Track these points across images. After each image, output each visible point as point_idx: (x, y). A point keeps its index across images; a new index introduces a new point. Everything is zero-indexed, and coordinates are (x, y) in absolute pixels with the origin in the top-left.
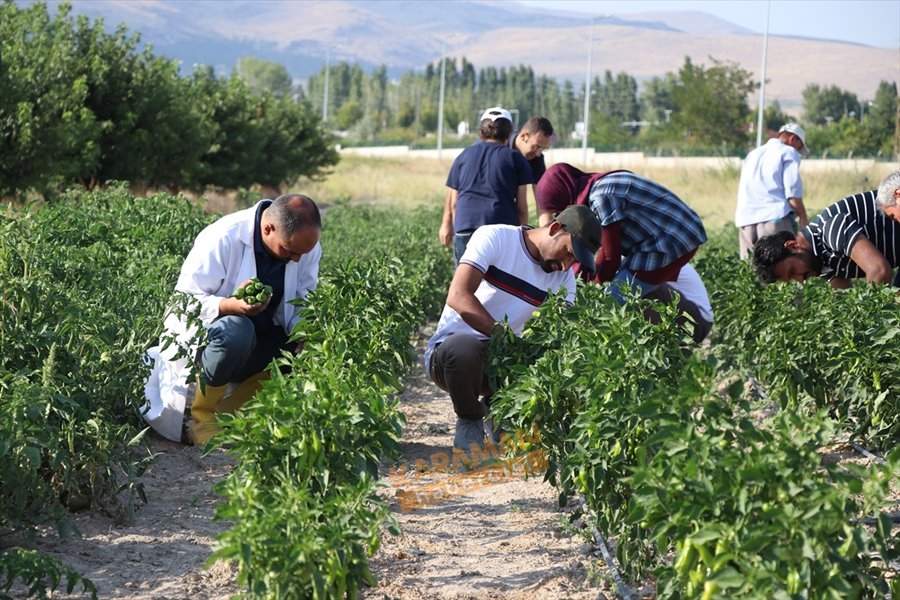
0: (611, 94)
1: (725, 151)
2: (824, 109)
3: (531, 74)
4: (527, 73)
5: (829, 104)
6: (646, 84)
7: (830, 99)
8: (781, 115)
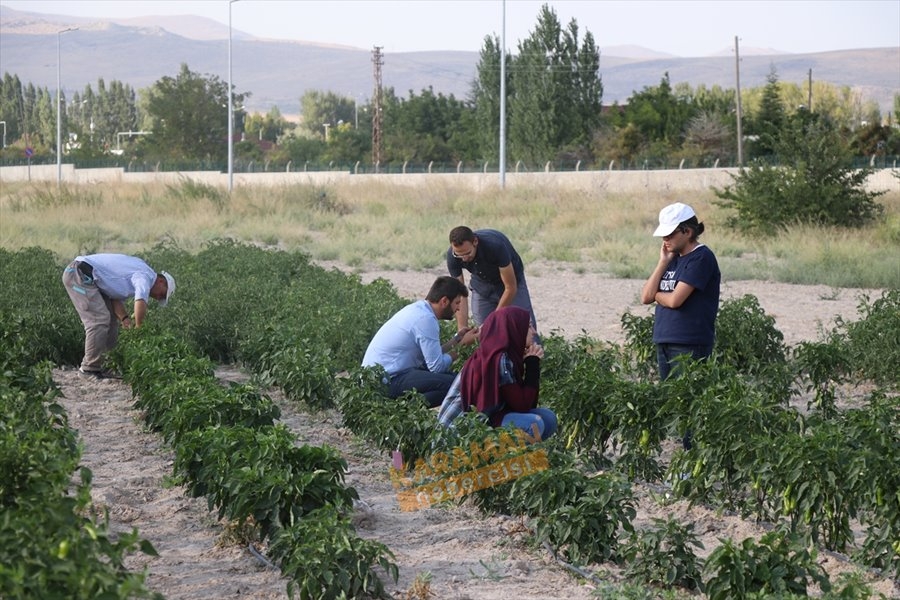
0: (105, 105)
1: (208, 164)
2: (321, 115)
3: (19, 84)
4: (14, 82)
5: (327, 110)
6: (141, 92)
7: (327, 104)
8: (279, 122)
